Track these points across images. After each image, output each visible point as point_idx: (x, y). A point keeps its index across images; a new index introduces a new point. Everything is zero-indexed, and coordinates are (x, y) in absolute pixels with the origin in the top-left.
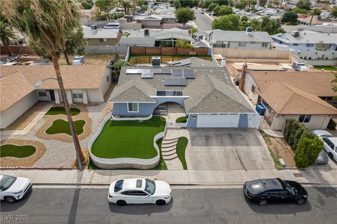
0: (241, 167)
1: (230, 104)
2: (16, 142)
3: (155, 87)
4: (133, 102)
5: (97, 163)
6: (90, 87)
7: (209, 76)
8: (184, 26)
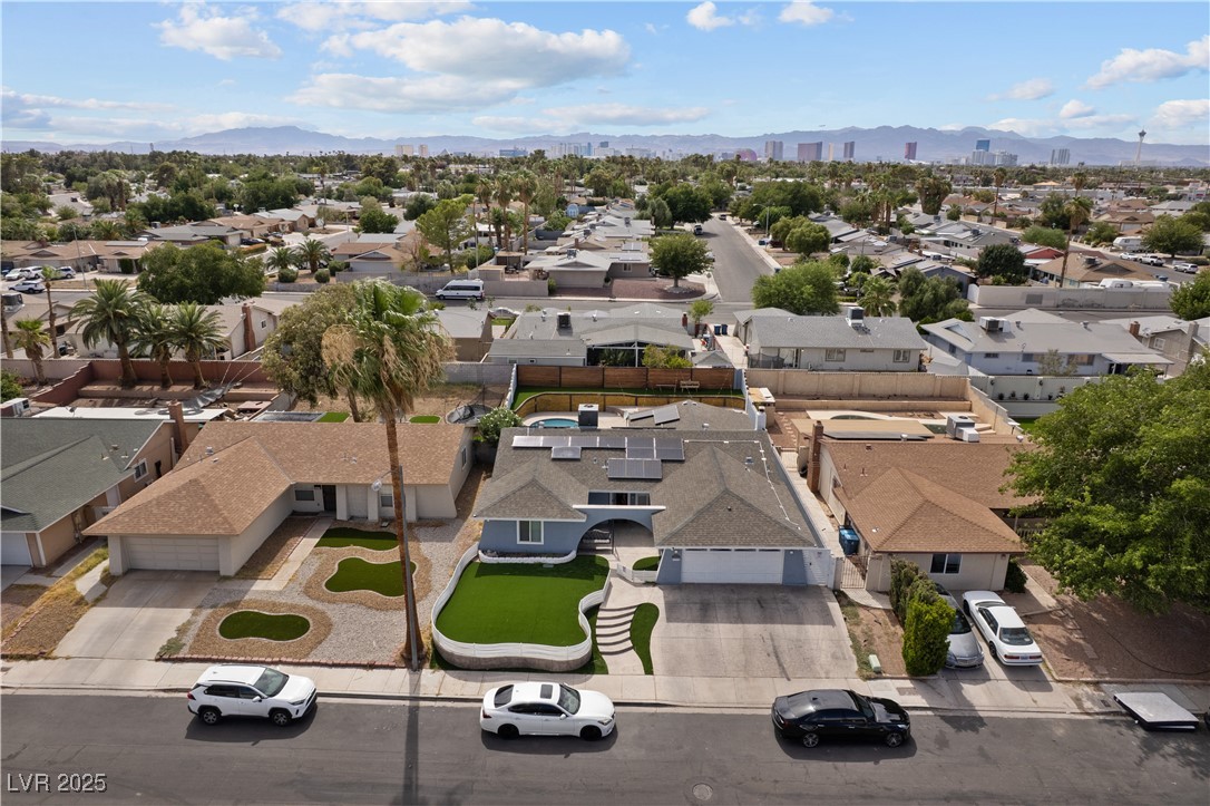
0: (778, 671)
1: (759, 527)
2: (263, 608)
3: (583, 482)
4: (530, 520)
5: (452, 654)
6: (425, 481)
7: (721, 454)
8: (677, 287)
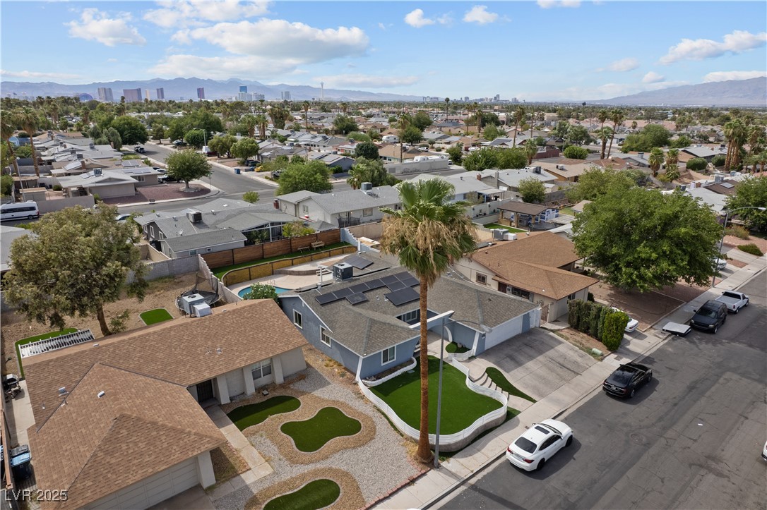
0: (572, 373)
1: (511, 305)
3: (384, 313)
8: (188, 187)
